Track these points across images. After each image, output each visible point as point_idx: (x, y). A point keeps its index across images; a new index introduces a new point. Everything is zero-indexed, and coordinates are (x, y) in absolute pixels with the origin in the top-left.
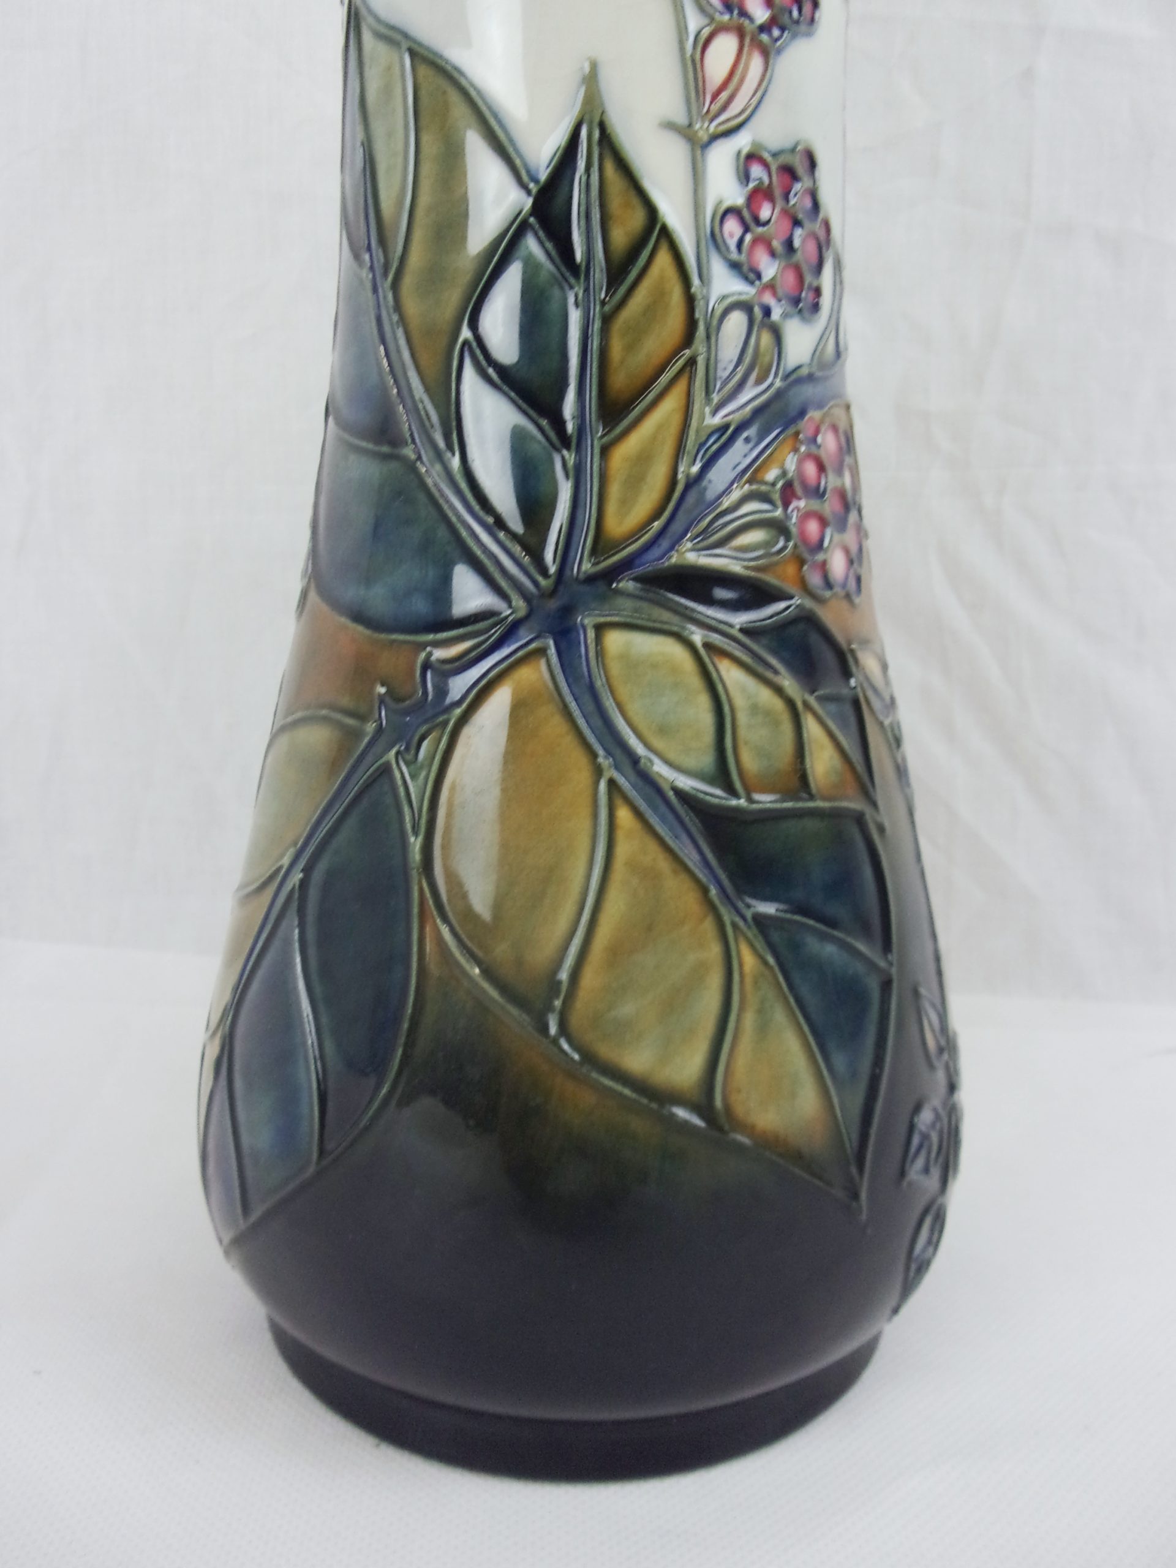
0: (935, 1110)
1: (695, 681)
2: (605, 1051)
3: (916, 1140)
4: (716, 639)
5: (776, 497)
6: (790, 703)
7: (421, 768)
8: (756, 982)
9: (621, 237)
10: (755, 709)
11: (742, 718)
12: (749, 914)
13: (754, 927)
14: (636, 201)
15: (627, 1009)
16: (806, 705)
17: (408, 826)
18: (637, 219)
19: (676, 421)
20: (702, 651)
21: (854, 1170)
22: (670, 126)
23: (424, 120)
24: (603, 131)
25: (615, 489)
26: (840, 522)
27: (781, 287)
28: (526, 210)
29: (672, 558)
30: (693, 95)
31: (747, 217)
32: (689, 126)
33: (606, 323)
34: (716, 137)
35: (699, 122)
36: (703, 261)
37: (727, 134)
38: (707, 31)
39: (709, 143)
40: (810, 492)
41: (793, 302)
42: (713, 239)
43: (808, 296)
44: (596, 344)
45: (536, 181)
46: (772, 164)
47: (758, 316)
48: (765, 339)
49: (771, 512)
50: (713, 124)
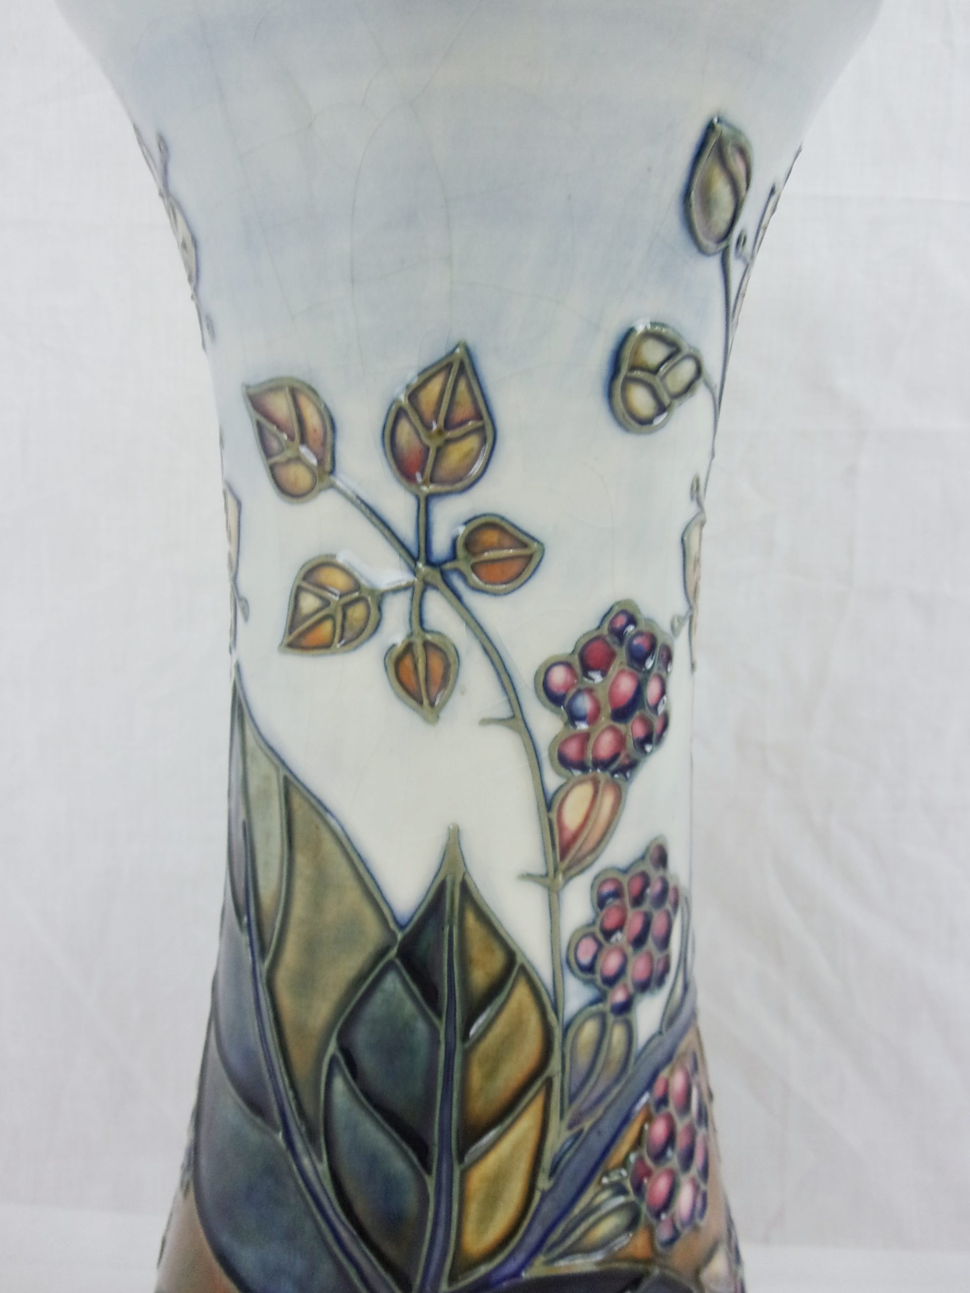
5: (628, 1185)
9: (480, 978)
14: (496, 946)
18: (497, 961)
19: (533, 1136)
22: (528, 877)
23: (299, 841)
24: (465, 889)
25: (473, 1209)
26: (688, 1158)
27: (633, 980)
28: (393, 952)
29: (525, 1275)
30: (550, 849)
31: (600, 937)
32: (547, 875)
33: (467, 1055)
34: (571, 878)
35: (556, 870)
36: (559, 985)
37: (582, 871)
38: (564, 791)
39: (567, 880)
40: (659, 1156)
41: (644, 987)
42: (568, 962)
43: (658, 967)
44: (457, 1076)
45: (401, 927)
46: (625, 880)
47: (611, 1018)
48: (617, 1034)
49: (621, 1200)
50: (569, 868)
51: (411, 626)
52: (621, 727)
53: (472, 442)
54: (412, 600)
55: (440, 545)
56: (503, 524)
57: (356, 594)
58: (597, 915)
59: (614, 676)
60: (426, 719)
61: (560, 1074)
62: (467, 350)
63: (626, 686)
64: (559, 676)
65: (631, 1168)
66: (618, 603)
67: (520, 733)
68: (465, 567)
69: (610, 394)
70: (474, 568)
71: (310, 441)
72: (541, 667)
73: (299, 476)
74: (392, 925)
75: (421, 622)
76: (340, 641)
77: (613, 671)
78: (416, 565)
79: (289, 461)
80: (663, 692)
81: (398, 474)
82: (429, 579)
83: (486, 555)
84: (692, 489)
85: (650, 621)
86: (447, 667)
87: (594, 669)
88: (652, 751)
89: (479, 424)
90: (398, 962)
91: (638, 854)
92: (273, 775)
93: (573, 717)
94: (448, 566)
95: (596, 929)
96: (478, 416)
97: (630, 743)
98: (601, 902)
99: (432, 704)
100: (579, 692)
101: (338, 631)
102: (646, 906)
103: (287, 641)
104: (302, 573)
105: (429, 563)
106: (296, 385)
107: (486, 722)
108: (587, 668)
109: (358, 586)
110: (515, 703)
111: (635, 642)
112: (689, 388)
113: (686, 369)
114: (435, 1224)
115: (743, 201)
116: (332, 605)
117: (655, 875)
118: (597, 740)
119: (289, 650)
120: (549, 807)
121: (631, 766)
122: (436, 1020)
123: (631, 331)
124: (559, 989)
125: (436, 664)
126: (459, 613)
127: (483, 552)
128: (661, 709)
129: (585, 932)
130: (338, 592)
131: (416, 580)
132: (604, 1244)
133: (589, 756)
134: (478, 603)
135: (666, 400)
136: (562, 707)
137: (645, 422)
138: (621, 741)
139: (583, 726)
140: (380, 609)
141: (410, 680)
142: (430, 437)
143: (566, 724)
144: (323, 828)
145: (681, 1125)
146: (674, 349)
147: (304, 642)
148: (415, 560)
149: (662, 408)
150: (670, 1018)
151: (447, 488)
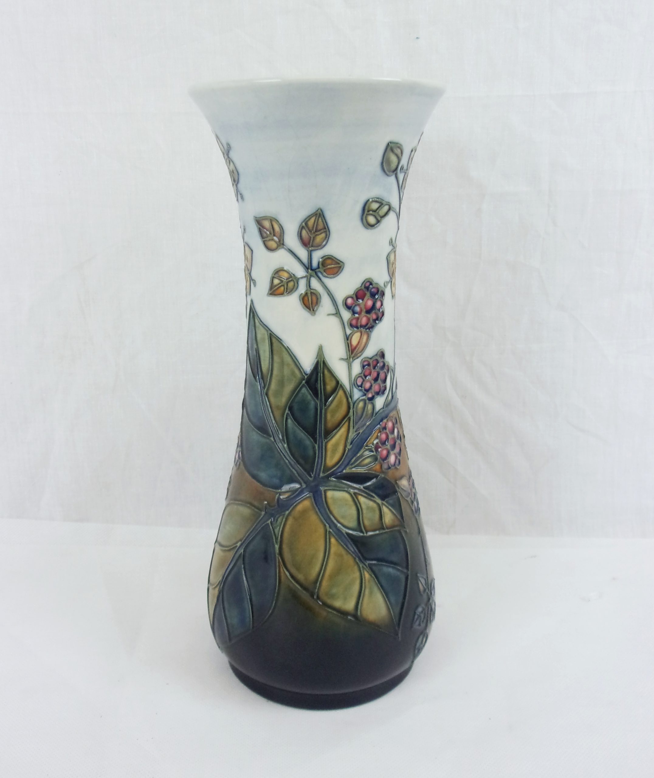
0: (423, 608)
1: (351, 503)
2: (329, 602)
3: (416, 617)
4: (356, 491)
5: (374, 449)
6: (378, 504)
7: (278, 526)
8: (369, 581)
9: (329, 388)
10: (368, 508)
11: (364, 511)
12: (367, 564)
13: (368, 568)
14: (333, 379)
15: (334, 591)
16: (382, 504)
17: (275, 542)
18: (334, 383)
19: (345, 434)
20: (353, 495)
21: (397, 628)
22: (342, 359)
23: (275, 352)
24: (324, 363)
25: (329, 453)
26: (393, 447)
27: (374, 391)
28: (304, 382)
29: (344, 471)
30: (348, 351)
31: (364, 377)
32: (347, 359)
33: (326, 410)
34: (355, 360)
35: (350, 358)
36: (352, 391)
37: (358, 358)
38: (352, 334)
39: (353, 361)
40: (384, 443)
41: (378, 393)
42: (354, 385)
43: (383, 389)
44: (323, 416)
45: (306, 374)
46: (371, 361)
47: (367, 401)
48: (370, 407)
49: (372, 454)
50: (354, 357)
51: (307, 288)
52: (368, 315)
53: (323, 235)
54: (307, 280)
55: (315, 264)
56: (333, 258)
57: (291, 279)
58: (362, 371)
59: (366, 300)
60: (312, 315)
61: (353, 416)
62: (321, 210)
63: (370, 303)
64: (350, 301)
65: (374, 445)
66: (367, 279)
67: (338, 318)
68: (322, 271)
69: (362, 219)
70: (324, 271)
71: (276, 235)
72: (344, 299)
73: (273, 244)
74: (304, 374)
75: (310, 286)
76: (286, 293)
77: (365, 299)
78: (308, 270)
79: (269, 240)
80: (382, 305)
81: (302, 244)
82: (312, 274)
83: (329, 267)
84: (390, 242)
85: (377, 284)
86: (317, 299)
87: (360, 299)
88: (378, 323)
89: (325, 230)
90: (306, 385)
91: (375, 353)
92: (266, 333)
93: (354, 313)
94: (317, 270)
95: (362, 375)
96: (325, 228)
97: (371, 321)
98: (363, 367)
99: (313, 310)
100: (356, 305)
101: (286, 289)
102: (377, 369)
103: (270, 292)
104: (274, 273)
105: (312, 270)
106: (271, 218)
107: (329, 315)
108: (357, 298)
109: (291, 277)
110: (337, 309)
111: (372, 290)
112: (387, 214)
113: (386, 208)
114: (318, 458)
115: (401, 159)
116: (284, 282)
117: (380, 360)
118: (361, 319)
119: (270, 295)
120: (347, 340)
121: (372, 327)
122: (317, 401)
123: (369, 200)
124: (352, 392)
125: (314, 298)
126: (320, 283)
127: (327, 266)
128: (381, 310)
129: (359, 376)
130: (285, 278)
131: (308, 274)
132: (366, 465)
133: (359, 324)
134: (326, 281)
135: (379, 219)
136: (351, 310)
137: (372, 226)
138: (369, 319)
139: (357, 315)
140: (298, 283)
141: (307, 304)
142: (311, 234)
143: (352, 315)
144: (282, 347)
145: (390, 436)
146: (381, 204)
147: (275, 293)
148: (308, 269)
149: (378, 222)
150: (387, 405)
151: (317, 248)
